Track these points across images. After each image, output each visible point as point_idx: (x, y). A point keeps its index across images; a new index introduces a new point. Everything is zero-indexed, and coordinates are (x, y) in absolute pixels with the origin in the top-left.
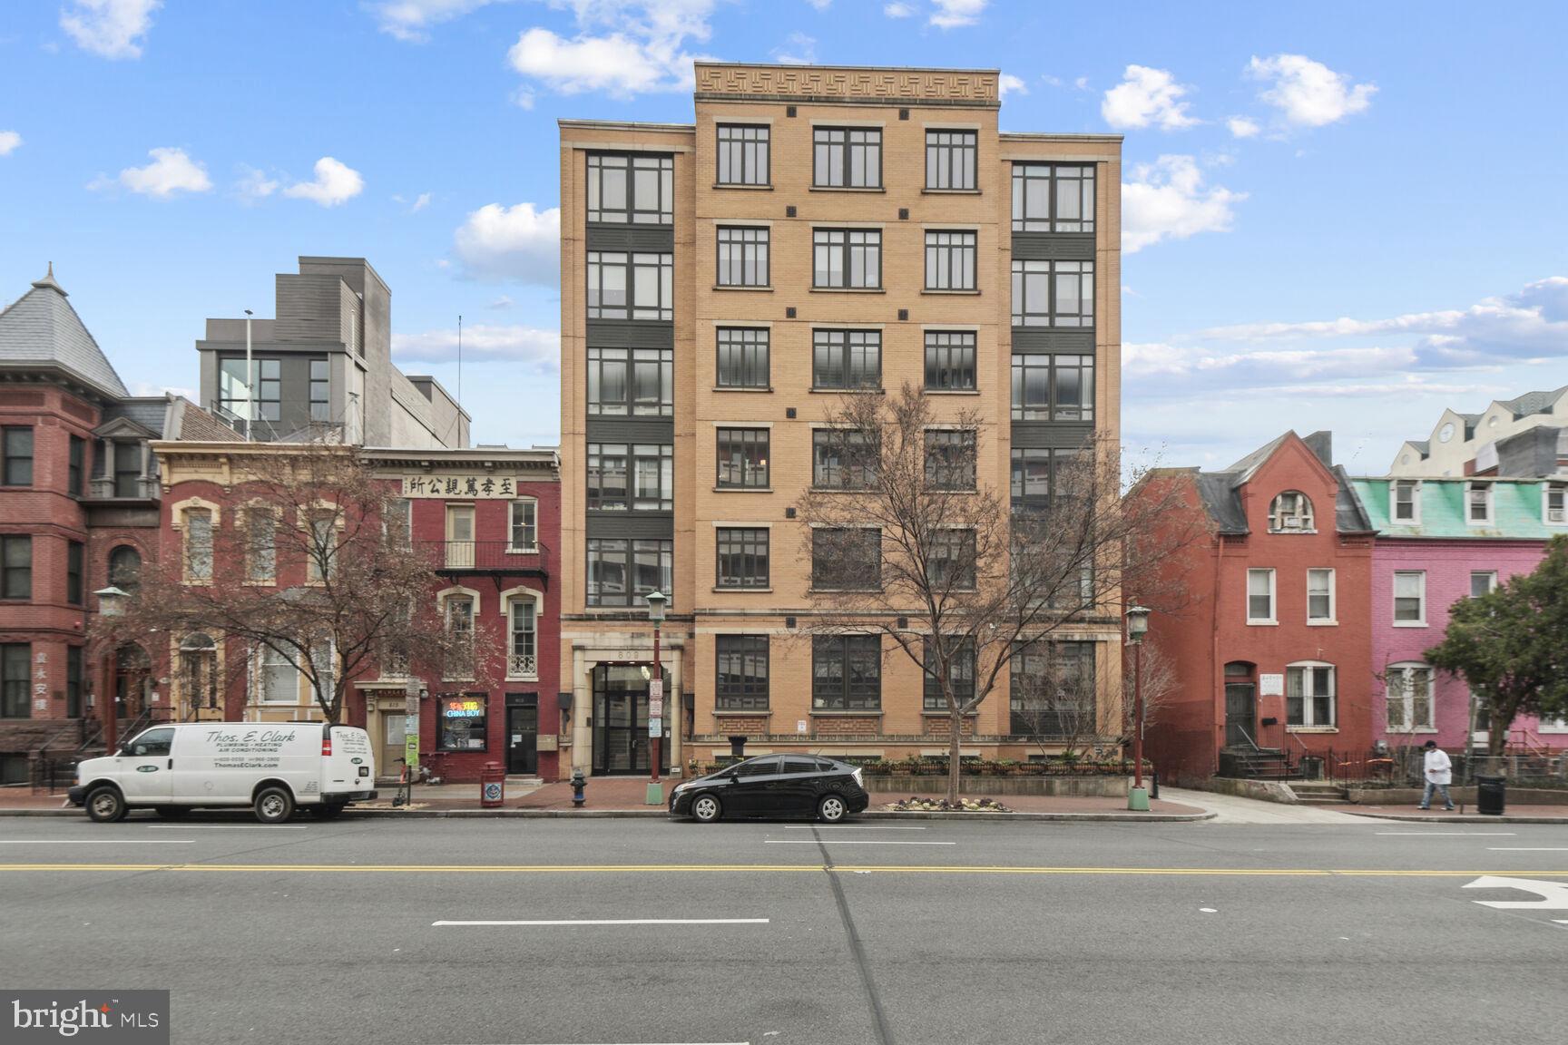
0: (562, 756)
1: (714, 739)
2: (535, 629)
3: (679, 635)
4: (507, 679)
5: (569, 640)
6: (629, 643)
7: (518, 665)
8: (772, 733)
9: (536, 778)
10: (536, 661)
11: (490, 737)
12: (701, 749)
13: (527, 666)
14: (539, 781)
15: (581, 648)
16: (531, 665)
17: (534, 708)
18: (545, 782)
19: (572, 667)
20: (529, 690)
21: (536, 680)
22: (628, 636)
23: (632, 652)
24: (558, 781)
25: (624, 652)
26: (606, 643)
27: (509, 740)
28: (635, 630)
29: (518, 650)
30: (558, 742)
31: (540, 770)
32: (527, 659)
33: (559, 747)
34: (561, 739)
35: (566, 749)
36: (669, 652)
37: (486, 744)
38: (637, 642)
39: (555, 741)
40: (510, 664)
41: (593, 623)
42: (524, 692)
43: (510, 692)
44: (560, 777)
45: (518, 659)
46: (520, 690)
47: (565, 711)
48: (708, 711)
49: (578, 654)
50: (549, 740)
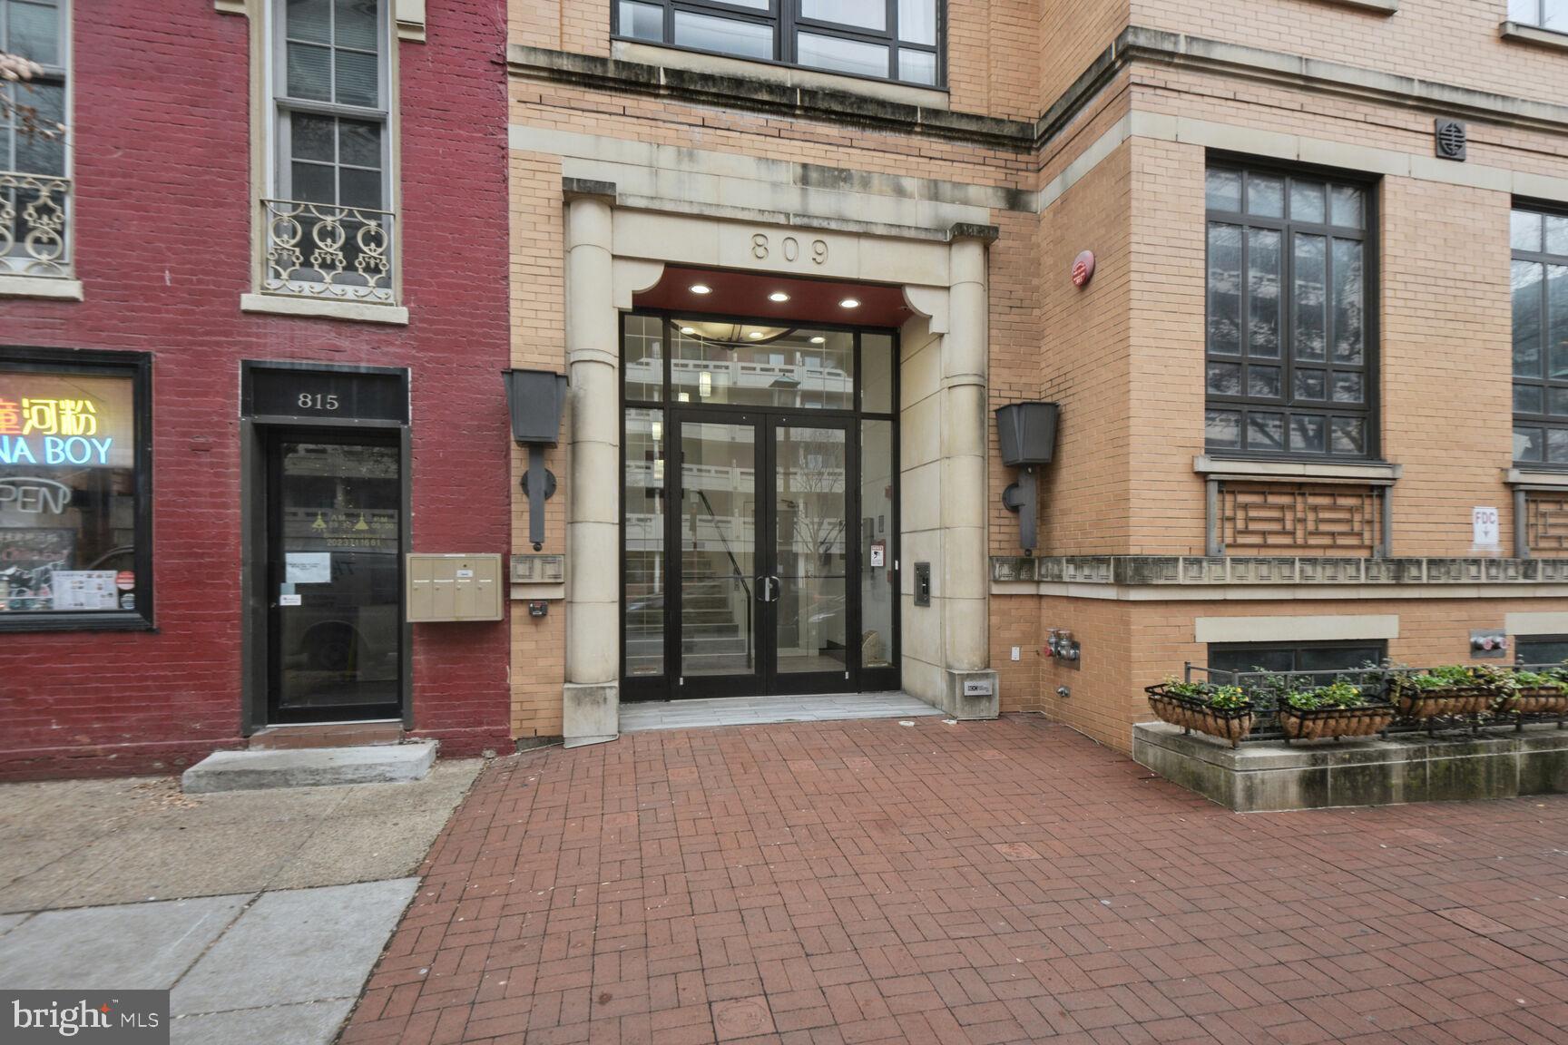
0: (523, 641)
1: (1211, 574)
2: (388, 100)
3: (973, 192)
4: (250, 301)
5: (545, 163)
6: (791, 200)
7: (307, 246)
8: (1398, 550)
9: (404, 738)
10: (394, 236)
11: (163, 560)
12: (1154, 617)
13: (350, 250)
14: (420, 752)
15: (601, 194)
16: (371, 251)
17: (391, 439)
18: (443, 754)
19: (564, 275)
20: (359, 356)
21: (401, 315)
22: (788, 174)
23: (806, 240)
24: (506, 748)
25: (775, 237)
26: (702, 193)
27: (272, 575)
28: (816, 155)
29: (308, 182)
30: (507, 585)
31: (416, 703)
32: (352, 227)
33: (508, 602)
34: (519, 570)
35: (539, 612)
36: (938, 253)
37: (143, 594)
38: (822, 203)
39: (492, 582)
40: (265, 239)
41: (648, 105)
42: (342, 364)
43: (271, 359)
44: (516, 729)
45: (308, 223)
46: (312, 353)
47: (538, 448)
48: (1181, 460)
49: (589, 218)
50: (465, 575)
